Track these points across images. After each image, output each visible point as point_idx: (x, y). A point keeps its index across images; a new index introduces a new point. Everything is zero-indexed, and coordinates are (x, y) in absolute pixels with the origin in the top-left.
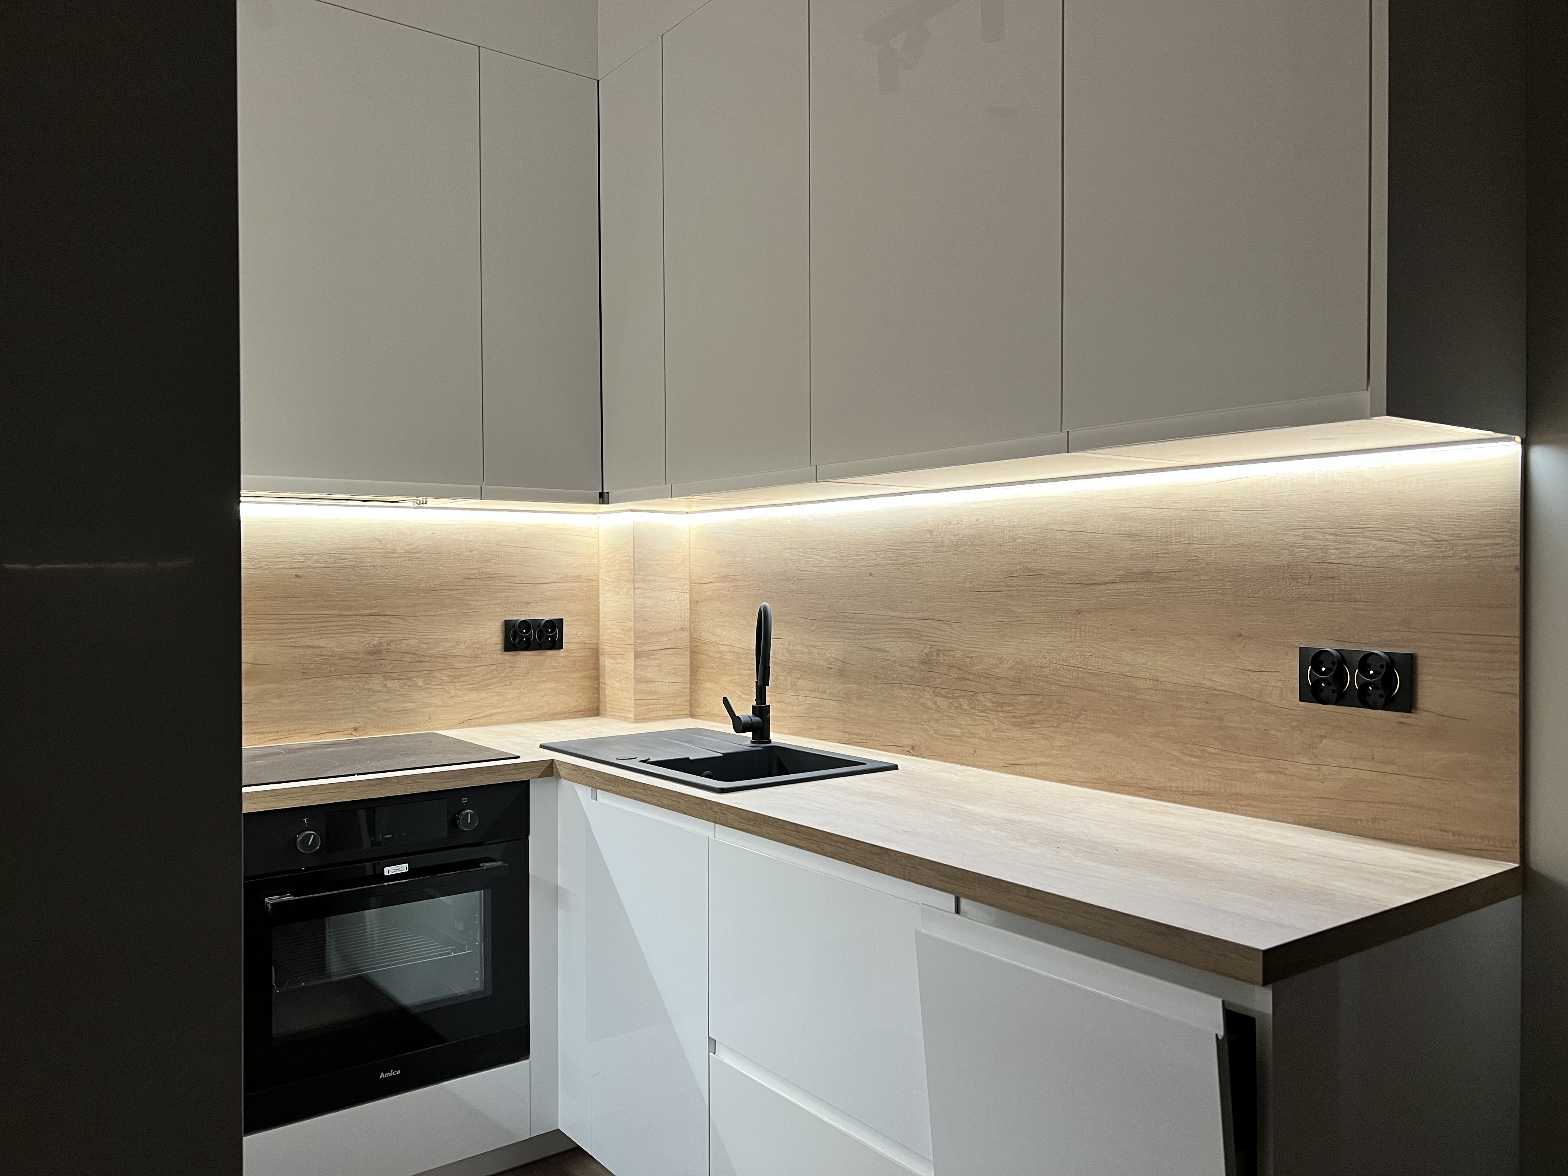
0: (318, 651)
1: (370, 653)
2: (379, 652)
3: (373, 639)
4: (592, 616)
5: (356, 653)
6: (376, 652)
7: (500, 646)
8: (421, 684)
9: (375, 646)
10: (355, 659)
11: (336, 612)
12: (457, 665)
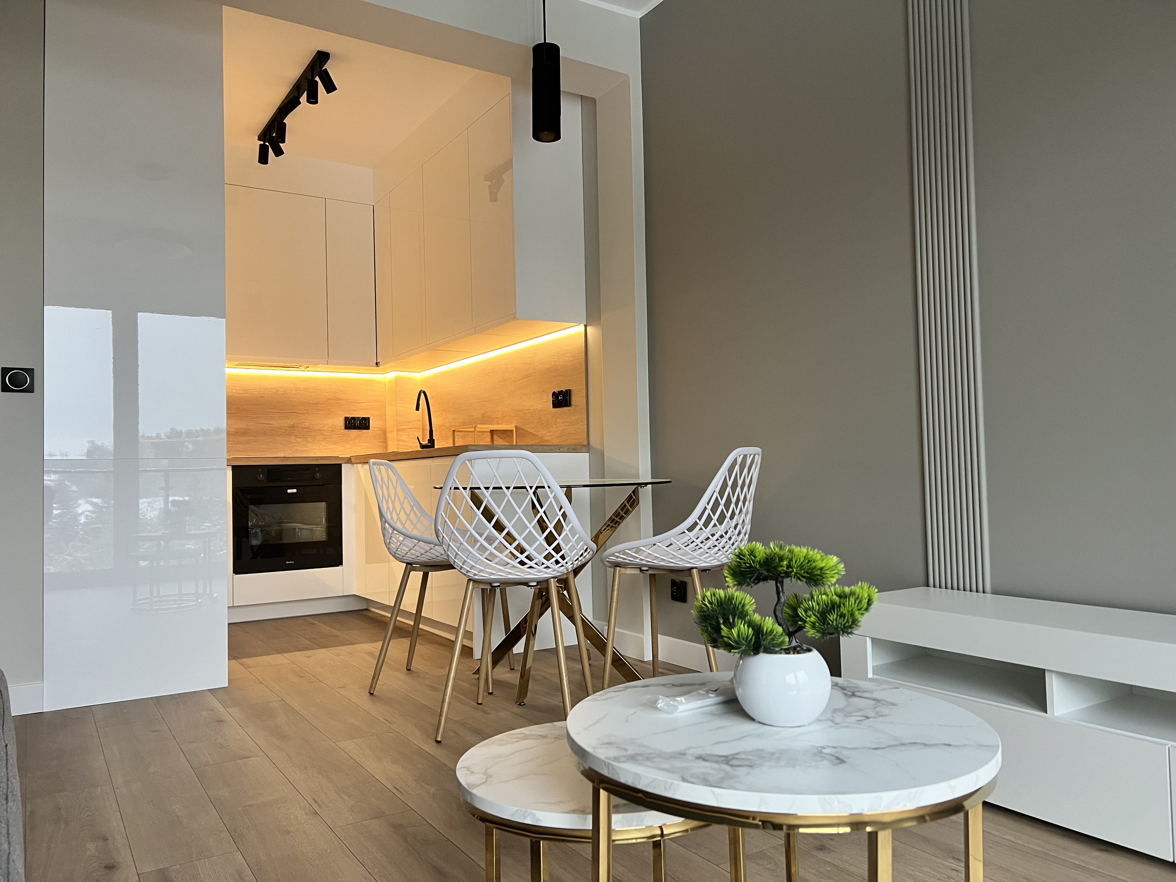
0: (270, 426)
1: (290, 427)
2: (294, 427)
3: (290, 422)
4: (383, 417)
5: (285, 427)
6: (292, 427)
7: (343, 427)
8: (310, 440)
9: (292, 425)
10: (284, 429)
11: (277, 411)
12: (325, 434)
